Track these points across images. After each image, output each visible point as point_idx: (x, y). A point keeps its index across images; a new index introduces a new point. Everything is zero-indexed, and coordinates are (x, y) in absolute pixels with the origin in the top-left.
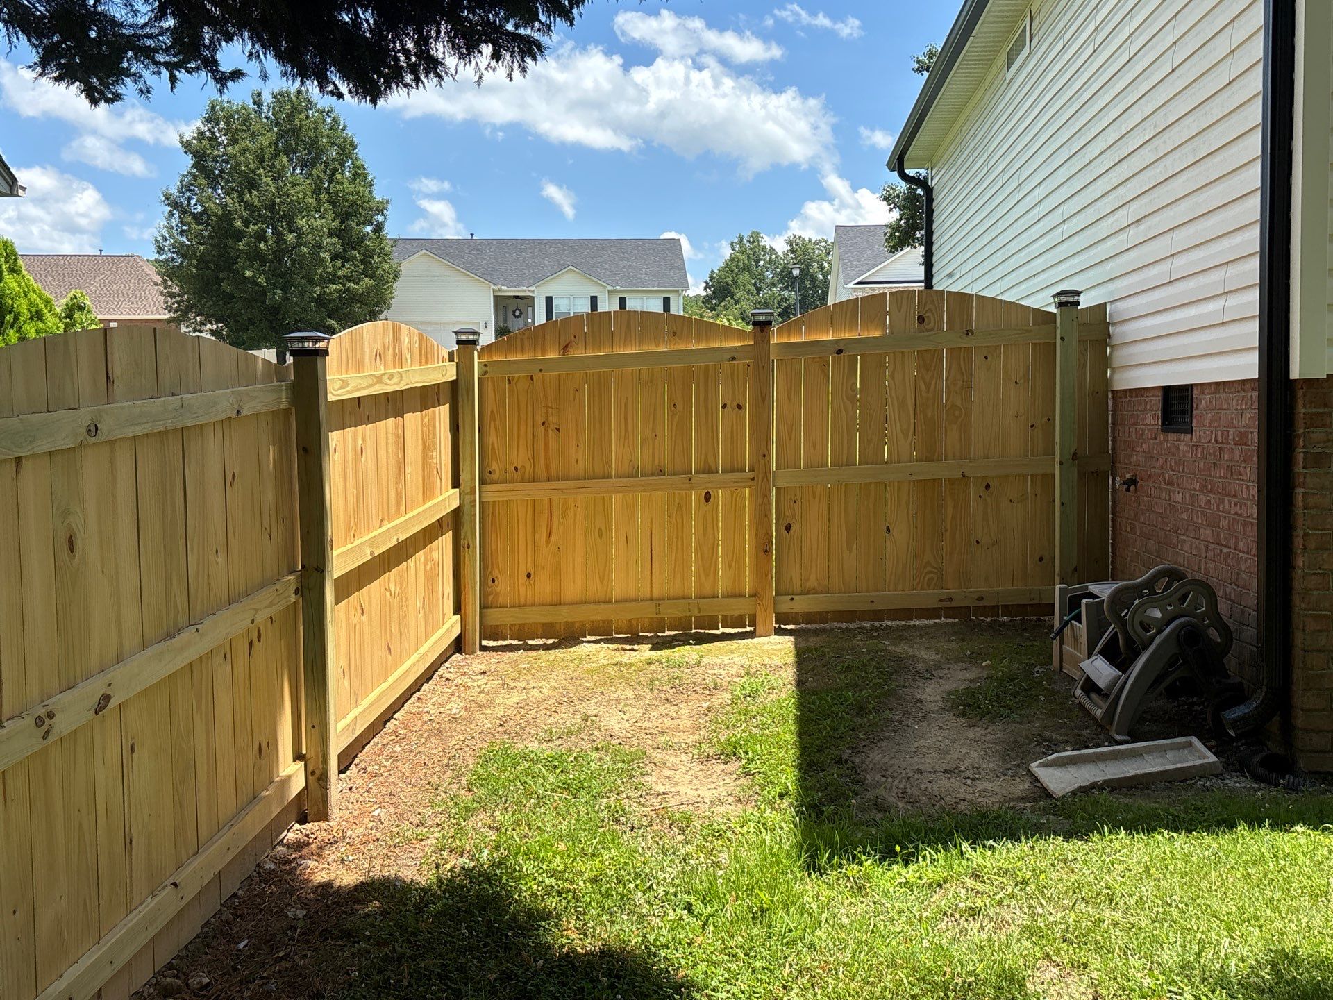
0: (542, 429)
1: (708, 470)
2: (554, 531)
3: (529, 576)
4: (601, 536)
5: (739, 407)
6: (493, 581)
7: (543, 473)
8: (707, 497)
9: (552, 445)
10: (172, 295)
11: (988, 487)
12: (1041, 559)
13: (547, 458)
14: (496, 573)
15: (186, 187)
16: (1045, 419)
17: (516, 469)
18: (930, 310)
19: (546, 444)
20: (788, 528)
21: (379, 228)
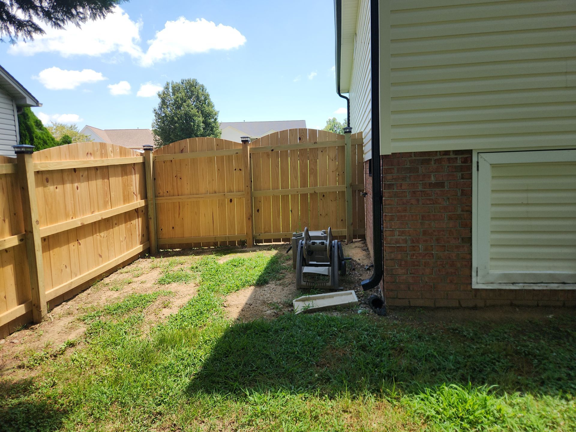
0: (175, 178)
1: (231, 191)
2: (181, 213)
3: (173, 228)
4: (196, 214)
5: (240, 170)
6: (162, 230)
7: (176, 193)
8: (231, 201)
9: (179, 184)
10: (156, 140)
11: (324, 196)
12: (342, 220)
13: (177, 188)
14: (163, 227)
15: (160, 108)
16: (342, 172)
17: (167, 192)
18: (303, 135)
19: (177, 184)
20: (258, 211)
21: (216, 120)
